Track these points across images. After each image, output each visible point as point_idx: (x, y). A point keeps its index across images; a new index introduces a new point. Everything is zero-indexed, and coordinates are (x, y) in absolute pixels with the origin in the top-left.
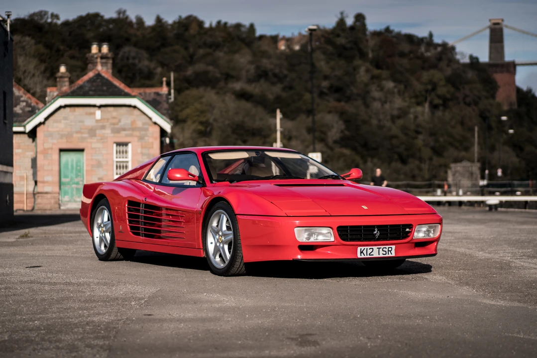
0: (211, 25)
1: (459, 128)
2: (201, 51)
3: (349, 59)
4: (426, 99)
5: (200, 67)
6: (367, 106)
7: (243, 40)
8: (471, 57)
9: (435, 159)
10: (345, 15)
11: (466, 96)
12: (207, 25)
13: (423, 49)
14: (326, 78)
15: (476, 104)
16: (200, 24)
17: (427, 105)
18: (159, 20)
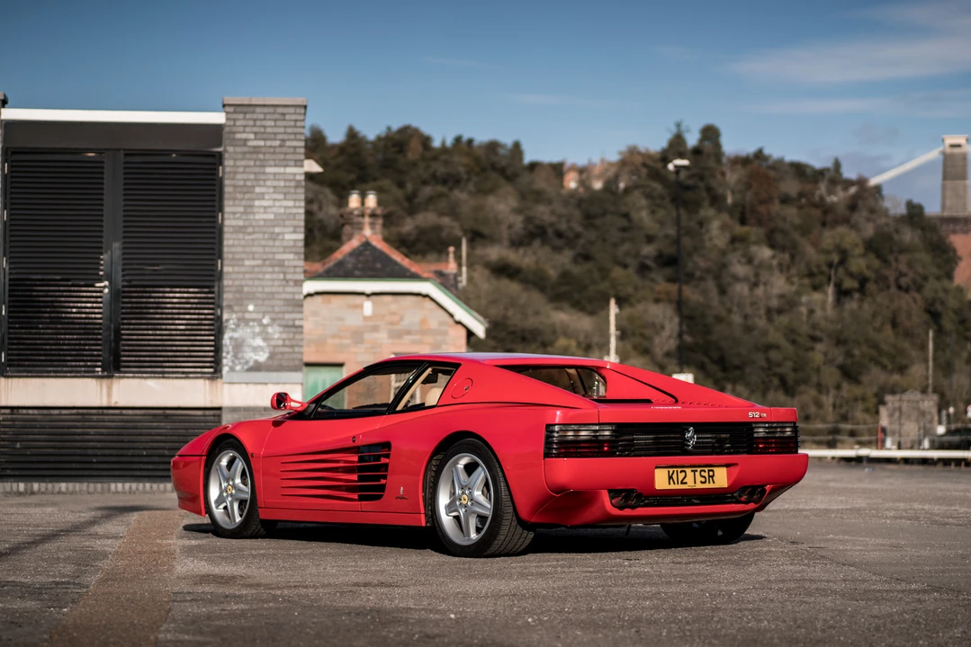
0: (443, 143)
1: (888, 331)
2: (427, 191)
3: (693, 207)
4: (829, 279)
5: (427, 218)
6: (723, 291)
7: (502, 171)
8: (910, 205)
9: (845, 385)
10: (683, 127)
11: (902, 275)
12: (437, 144)
13: (822, 188)
14: (650, 239)
15: (919, 289)
16: (426, 141)
17: (830, 290)
18: (352, 134)
